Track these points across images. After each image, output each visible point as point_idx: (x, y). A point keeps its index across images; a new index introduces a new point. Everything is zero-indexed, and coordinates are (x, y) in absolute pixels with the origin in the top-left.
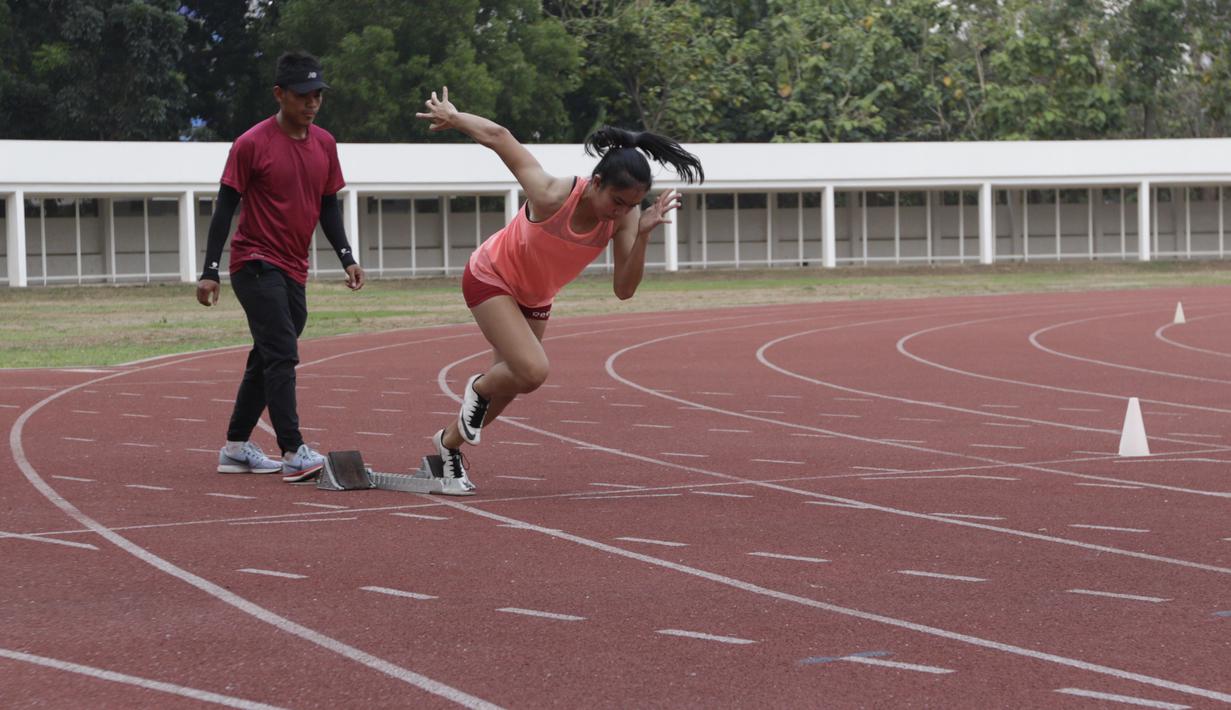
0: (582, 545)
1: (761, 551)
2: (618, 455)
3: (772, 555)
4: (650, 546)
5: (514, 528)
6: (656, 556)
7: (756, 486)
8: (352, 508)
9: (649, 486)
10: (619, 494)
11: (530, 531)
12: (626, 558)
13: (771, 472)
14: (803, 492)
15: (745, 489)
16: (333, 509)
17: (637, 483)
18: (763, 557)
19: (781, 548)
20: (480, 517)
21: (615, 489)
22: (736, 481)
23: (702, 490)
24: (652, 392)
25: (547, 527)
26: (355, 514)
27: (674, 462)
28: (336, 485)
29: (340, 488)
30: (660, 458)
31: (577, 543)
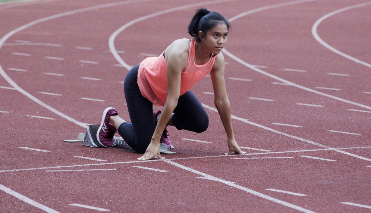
0: (249, 193)
1: (348, 201)
2: (246, 124)
3: (355, 205)
4: (286, 195)
5: (207, 180)
6: (291, 202)
7: (336, 152)
8: (109, 161)
9: (273, 150)
10: (258, 156)
11: (217, 182)
12: (275, 203)
13: (343, 141)
14: (364, 159)
15: (329, 154)
16: (99, 162)
17: (265, 148)
18: (350, 206)
19: (359, 199)
20: (184, 171)
21: (254, 151)
22: (322, 148)
23: (304, 153)
24: (253, 67)
25: (225, 180)
26: (114, 166)
27: (282, 131)
28: (94, 144)
29: (96, 146)
30: (273, 127)
31: (246, 192)
